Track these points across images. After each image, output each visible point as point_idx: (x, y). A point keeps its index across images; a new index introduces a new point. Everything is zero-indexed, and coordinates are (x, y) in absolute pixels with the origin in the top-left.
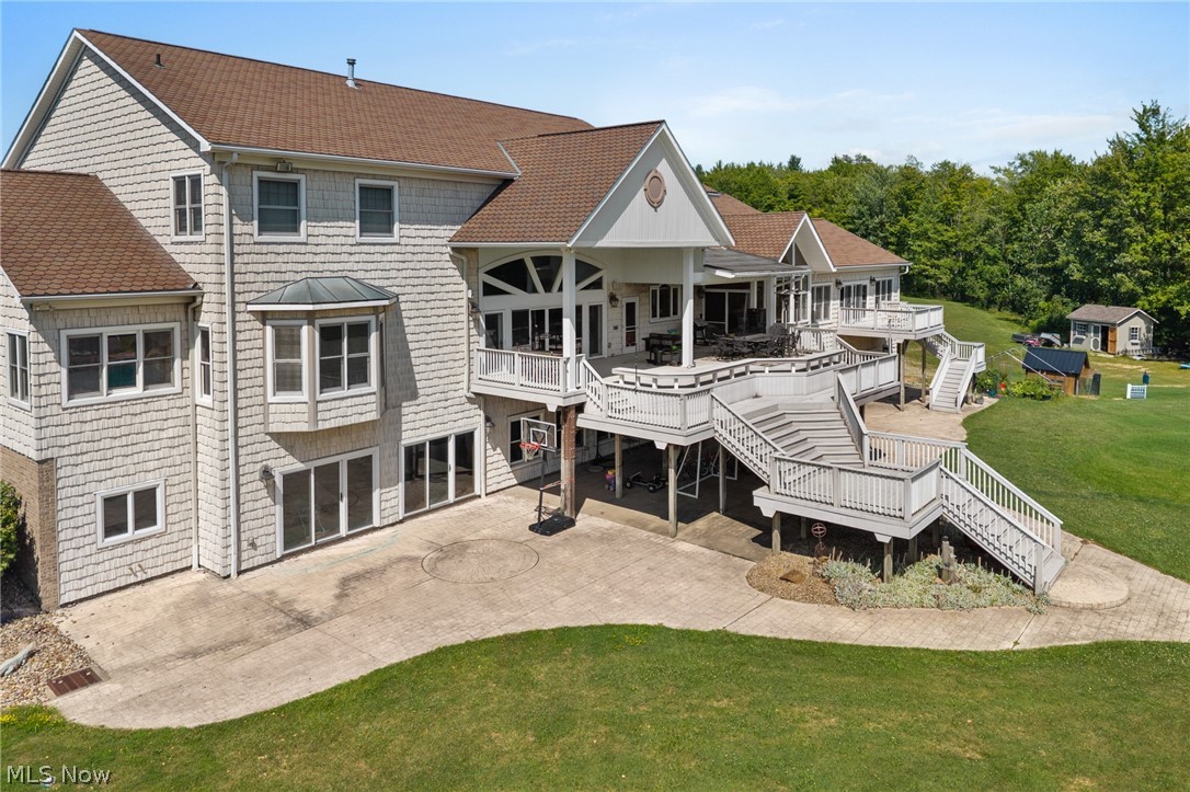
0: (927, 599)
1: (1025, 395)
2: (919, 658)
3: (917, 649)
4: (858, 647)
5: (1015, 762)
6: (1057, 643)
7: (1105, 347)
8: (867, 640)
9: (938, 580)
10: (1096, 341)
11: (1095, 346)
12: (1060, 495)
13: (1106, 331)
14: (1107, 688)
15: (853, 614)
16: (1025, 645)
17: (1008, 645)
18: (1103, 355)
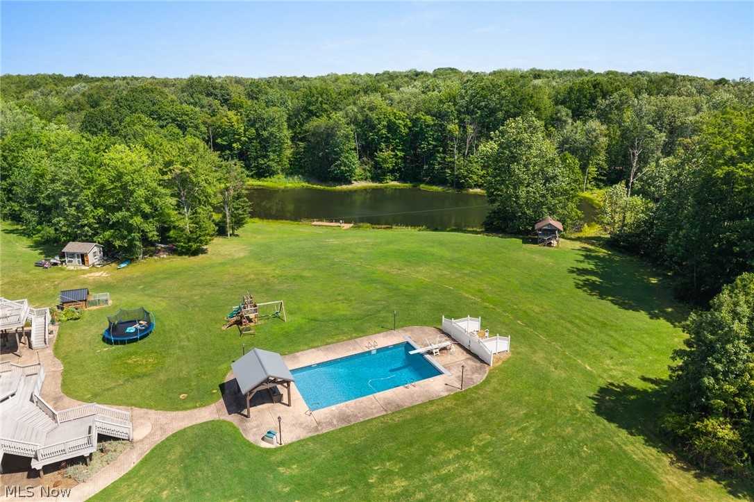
0: (104, 463)
1: (68, 320)
2: (115, 486)
3: (113, 483)
4: (97, 494)
5: (151, 498)
6: (143, 456)
7: (83, 262)
8: (98, 490)
9: (103, 454)
10: (79, 261)
11: (79, 263)
12: (114, 387)
13: (83, 257)
14: (159, 463)
15: (86, 484)
16: (137, 462)
17: (133, 466)
18: (84, 267)
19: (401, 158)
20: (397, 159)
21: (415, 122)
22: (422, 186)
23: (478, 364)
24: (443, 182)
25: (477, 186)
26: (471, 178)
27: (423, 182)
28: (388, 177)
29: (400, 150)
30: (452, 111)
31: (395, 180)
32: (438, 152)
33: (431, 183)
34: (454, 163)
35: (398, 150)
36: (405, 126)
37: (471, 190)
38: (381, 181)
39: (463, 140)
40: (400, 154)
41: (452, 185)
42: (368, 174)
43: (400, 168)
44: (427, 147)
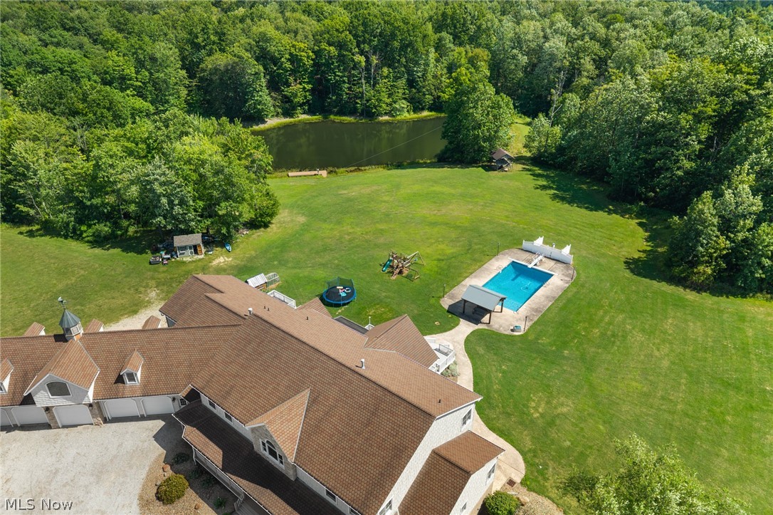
10: (191, 252)
11: (192, 254)
19: (308, 90)
20: (305, 92)
21: (318, 53)
22: (332, 117)
23: (565, 265)
24: (353, 112)
25: (386, 114)
26: (381, 107)
27: (331, 113)
28: (298, 111)
29: (308, 83)
30: (350, 40)
31: (304, 113)
32: (344, 82)
33: (341, 113)
34: (362, 93)
35: (304, 82)
36: (308, 57)
37: (381, 118)
38: (292, 116)
39: (367, 69)
40: (309, 87)
41: (362, 114)
42: (280, 110)
43: (309, 100)
44: (335, 79)
